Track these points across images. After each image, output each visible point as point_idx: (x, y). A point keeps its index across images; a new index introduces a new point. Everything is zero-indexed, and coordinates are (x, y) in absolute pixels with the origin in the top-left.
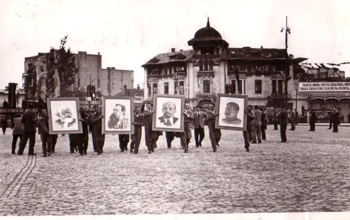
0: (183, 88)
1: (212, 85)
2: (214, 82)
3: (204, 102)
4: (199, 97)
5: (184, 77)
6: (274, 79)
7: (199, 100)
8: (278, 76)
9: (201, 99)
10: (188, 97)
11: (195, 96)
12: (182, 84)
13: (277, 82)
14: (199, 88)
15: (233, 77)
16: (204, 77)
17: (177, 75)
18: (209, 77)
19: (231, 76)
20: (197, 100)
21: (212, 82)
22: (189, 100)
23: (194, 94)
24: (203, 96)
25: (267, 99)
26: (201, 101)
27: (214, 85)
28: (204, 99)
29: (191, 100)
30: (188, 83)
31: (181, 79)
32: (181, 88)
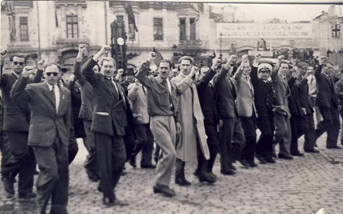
0: (27, 30)
1: (83, 24)
2: (85, 19)
3: (68, 55)
4: (61, 46)
5: (28, 9)
6: (182, 17)
7: (61, 50)
8: (189, 11)
9: (65, 49)
10: (37, 46)
11: (51, 43)
12: (24, 21)
13: (188, 21)
14: (58, 29)
15: (120, 9)
16: (66, 10)
17: (14, 6)
18: (76, 10)
19: (114, 8)
20: (55, 50)
21: (83, 17)
22: (40, 51)
23: (49, 40)
24: (67, 43)
25: (172, 50)
26: (64, 53)
27: (86, 24)
28: (68, 49)
29: (43, 51)
30: (36, 21)
31: (21, 13)
32: (24, 30)
